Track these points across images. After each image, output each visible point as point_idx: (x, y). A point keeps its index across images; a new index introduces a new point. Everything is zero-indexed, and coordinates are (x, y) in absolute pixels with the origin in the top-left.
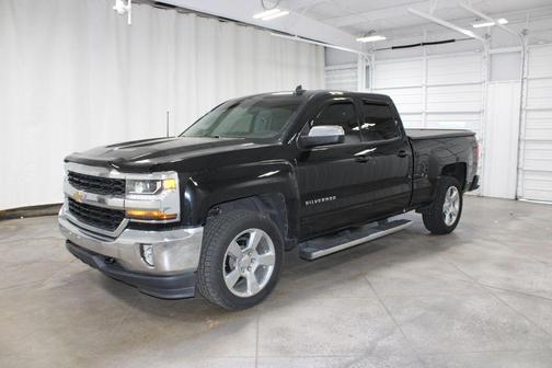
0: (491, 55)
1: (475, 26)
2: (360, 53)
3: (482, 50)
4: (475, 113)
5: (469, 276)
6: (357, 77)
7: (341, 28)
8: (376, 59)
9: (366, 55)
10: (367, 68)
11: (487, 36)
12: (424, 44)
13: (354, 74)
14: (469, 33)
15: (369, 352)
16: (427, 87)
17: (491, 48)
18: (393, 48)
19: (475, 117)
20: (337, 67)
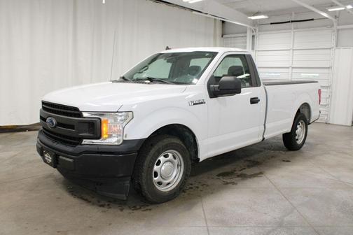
0: (338, 30)
1: (330, 10)
2: (248, 26)
3: (332, 26)
4: (326, 68)
5: (333, 176)
6: (246, 42)
7: (237, 10)
8: (259, 31)
9: (253, 28)
10: (253, 36)
11: (336, 17)
12: (292, 22)
13: (244, 40)
14: (325, 15)
15: (280, 225)
16: (294, 50)
17: (338, 25)
18: (271, 24)
19: (326, 71)
20: (233, 36)
